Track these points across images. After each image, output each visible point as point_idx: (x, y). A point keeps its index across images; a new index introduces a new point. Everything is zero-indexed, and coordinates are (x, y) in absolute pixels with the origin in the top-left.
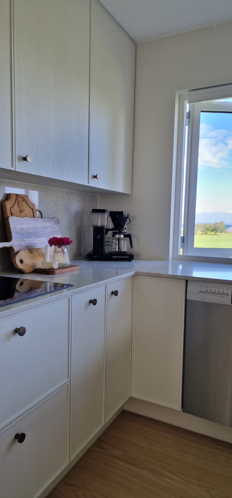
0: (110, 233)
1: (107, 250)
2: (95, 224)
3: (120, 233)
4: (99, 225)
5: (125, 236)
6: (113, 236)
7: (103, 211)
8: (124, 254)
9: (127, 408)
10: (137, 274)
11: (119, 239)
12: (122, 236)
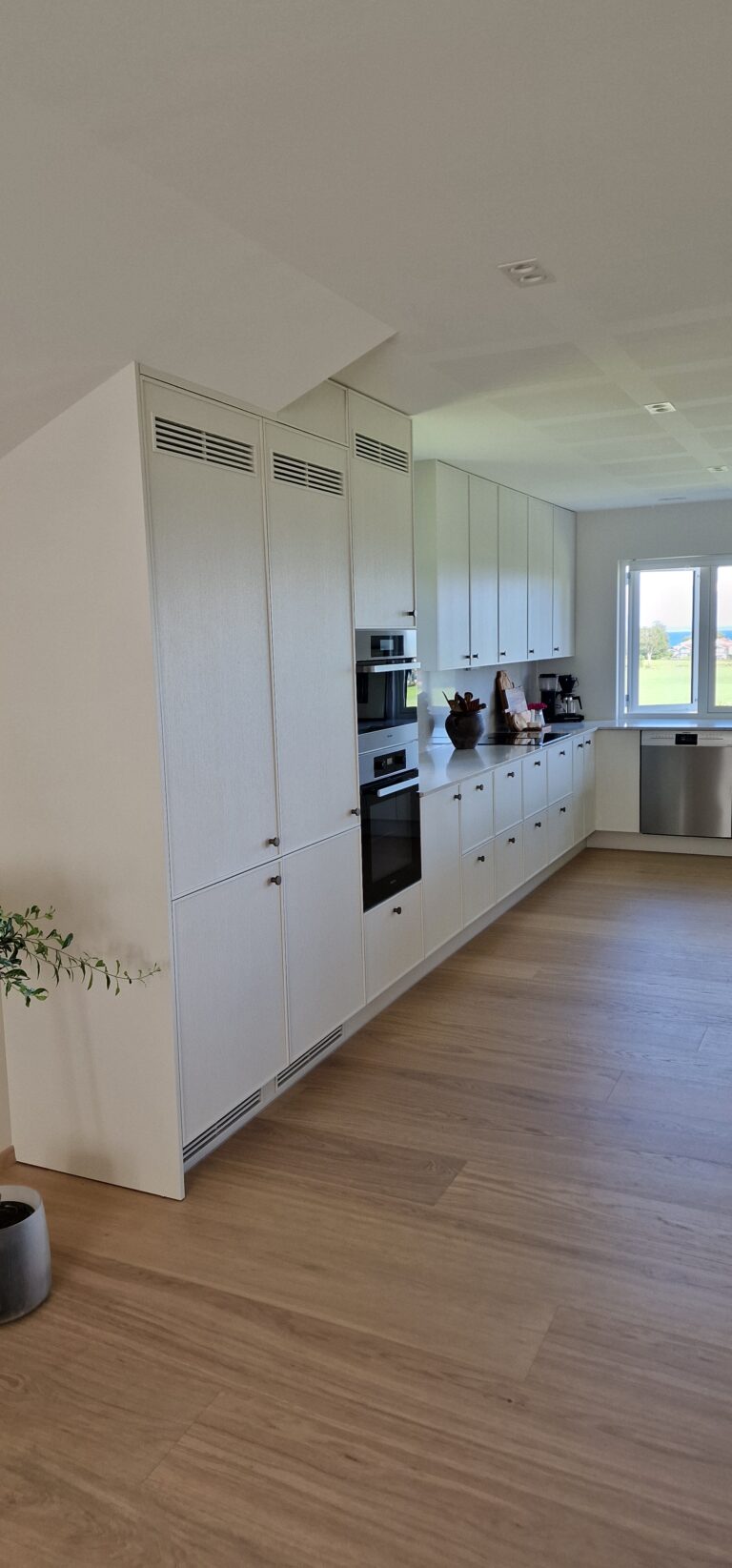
0: (559, 697)
1: (560, 711)
2: (544, 687)
3: (569, 696)
4: (549, 688)
5: (574, 698)
6: (562, 699)
7: (553, 676)
8: (573, 715)
9: (590, 845)
10: (599, 729)
11: (567, 702)
12: (571, 699)
